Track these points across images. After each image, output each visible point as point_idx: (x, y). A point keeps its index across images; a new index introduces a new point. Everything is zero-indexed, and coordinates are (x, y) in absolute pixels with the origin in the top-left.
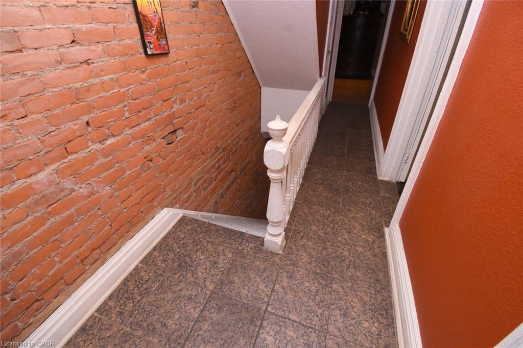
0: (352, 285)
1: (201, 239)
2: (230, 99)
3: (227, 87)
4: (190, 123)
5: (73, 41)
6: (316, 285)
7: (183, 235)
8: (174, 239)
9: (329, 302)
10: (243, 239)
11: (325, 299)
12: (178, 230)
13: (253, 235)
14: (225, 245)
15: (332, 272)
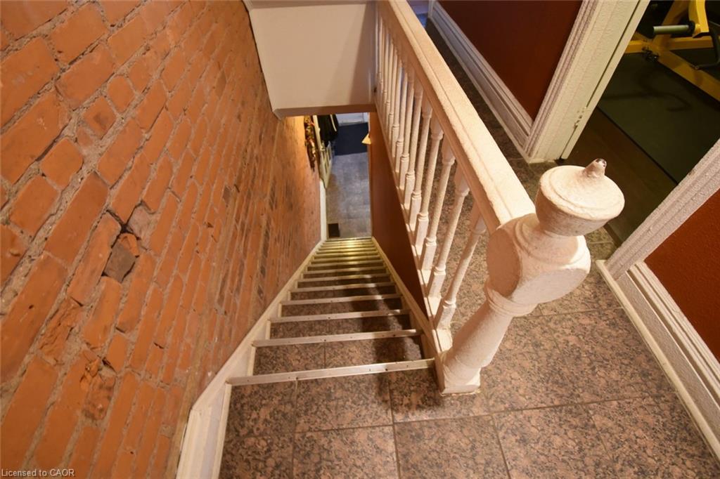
0: (619, 403)
1: (309, 434)
2: (209, 60)
3: (193, 28)
4: (153, 175)
6: (570, 434)
7: (263, 443)
8: (247, 461)
9: (608, 458)
10: (391, 392)
11: (601, 457)
12: (243, 432)
13: (403, 372)
14: (365, 425)
15: (577, 392)
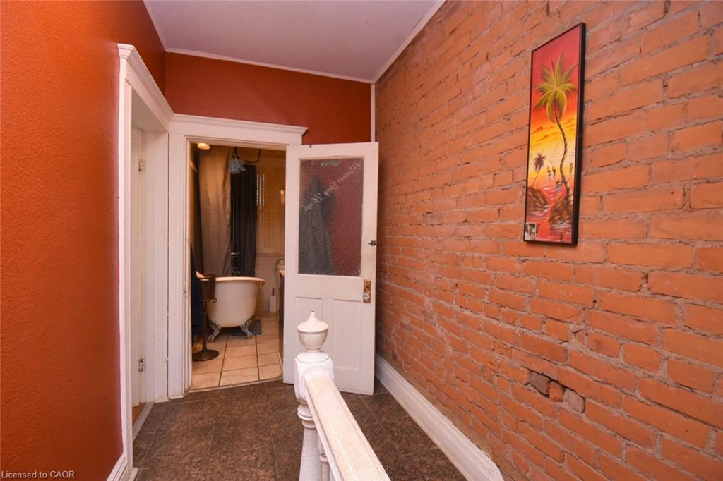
5: (466, 221)
